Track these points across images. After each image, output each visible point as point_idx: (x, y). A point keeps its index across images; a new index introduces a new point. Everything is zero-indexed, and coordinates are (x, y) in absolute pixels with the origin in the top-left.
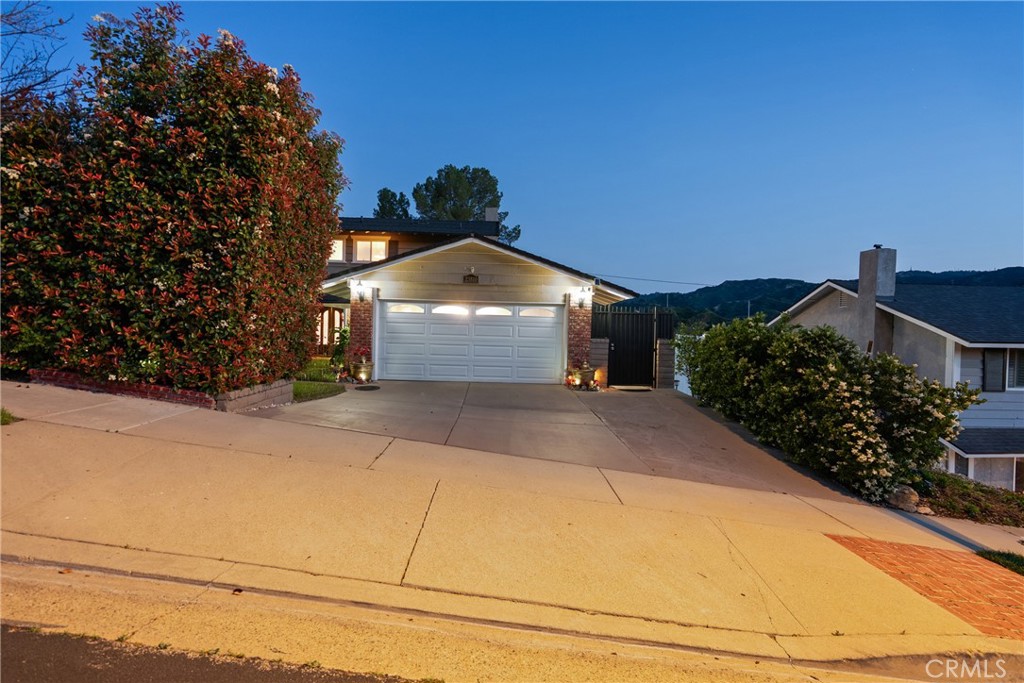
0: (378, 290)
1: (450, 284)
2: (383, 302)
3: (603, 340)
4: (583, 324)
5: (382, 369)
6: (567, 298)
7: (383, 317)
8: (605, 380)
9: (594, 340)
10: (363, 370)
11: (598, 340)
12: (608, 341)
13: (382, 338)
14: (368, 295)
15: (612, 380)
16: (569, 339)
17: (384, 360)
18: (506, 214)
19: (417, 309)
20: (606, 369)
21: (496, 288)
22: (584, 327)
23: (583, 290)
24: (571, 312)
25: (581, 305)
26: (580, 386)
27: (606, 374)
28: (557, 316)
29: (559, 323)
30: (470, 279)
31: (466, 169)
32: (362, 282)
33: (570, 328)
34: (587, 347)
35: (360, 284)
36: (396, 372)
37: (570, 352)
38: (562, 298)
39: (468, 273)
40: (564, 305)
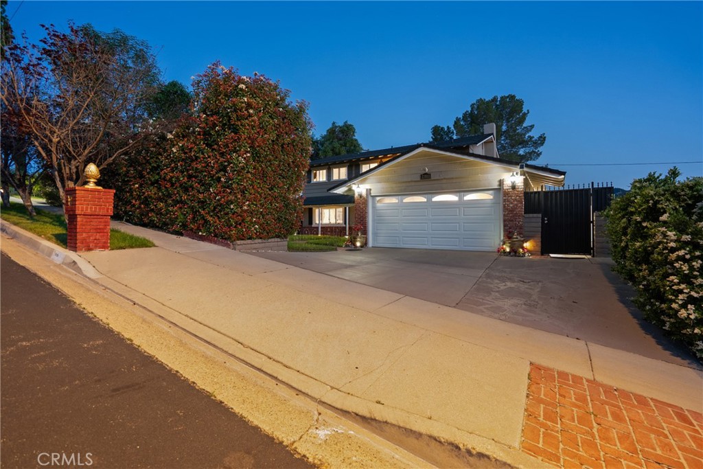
0: (370, 190)
1: (412, 181)
2: (374, 197)
3: (535, 215)
4: (516, 203)
5: (374, 240)
6: (501, 182)
7: (374, 207)
8: (539, 249)
9: (527, 215)
10: (358, 239)
11: (531, 215)
12: (540, 215)
13: (373, 221)
14: (364, 193)
15: (546, 249)
16: (504, 215)
17: (375, 234)
18: (532, 127)
19: (394, 200)
20: (539, 239)
21: (444, 181)
22: (517, 205)
23: (513, 175)
24: (506, 194)
25: (514, 187)
26: (510, 252)
27: (540, 244)
28: (494, 197)
29: (495, 202)
30: (425, 176)
31: (495, 99)
32: (360, 186)
33: (504, 206)
34: (521, 221)
35: (358, 187)
36: (383, 242)
37: (505, 226)
38: (497, 183)
39: (424, 172)
40: (500, 189)
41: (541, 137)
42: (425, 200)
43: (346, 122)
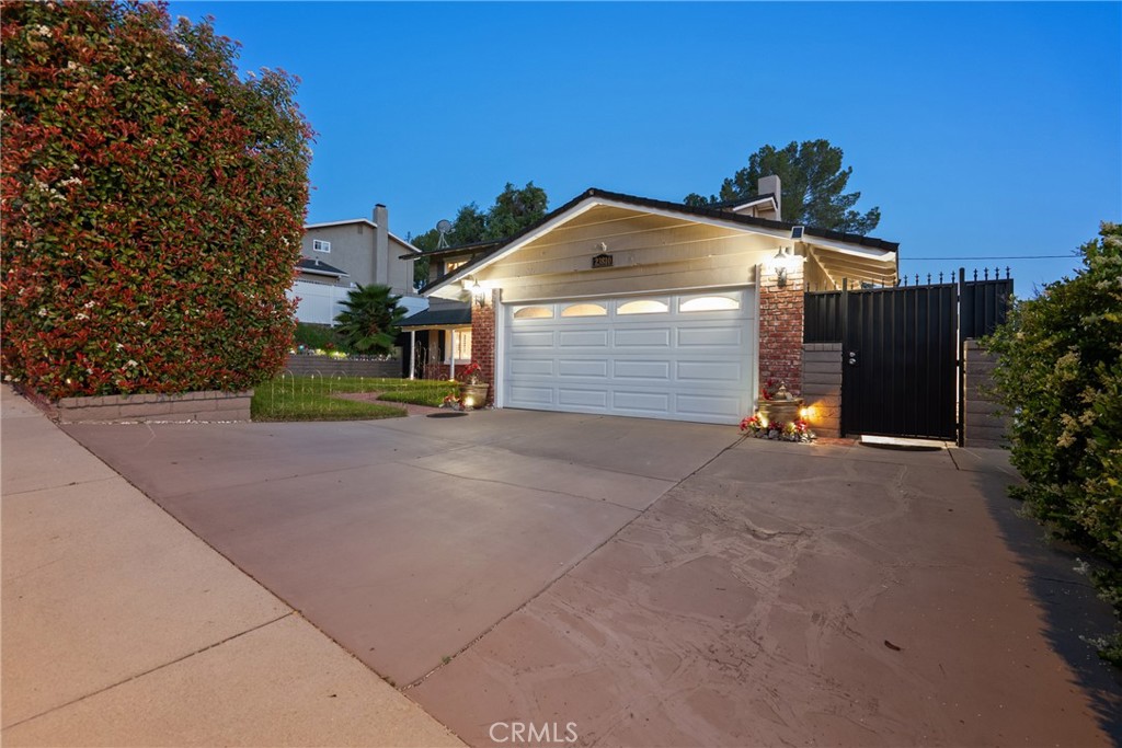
0: (501, 290)
1: (576, 272)
2: (508, 305)
3: (828, 346)
4: (786, 317)
5: (508, 393)
6: (755, 272)
7: (508, 327)
8: (835, 422)
9: (809, 346)
11: (819, 346)
12: (839, 346)
13: (507, 354)
14: (489, 300)
15: (852, 422)
16: (761, 345)
17: (509, 381)
18: (857, 195)
19: (546, 312)
20: (836, 401)
21: (641, 271)
22: (788, 322)
23: (780, 254)
24: (766, 297)
25: (782, 283)
26: (768, 430)
27: (837, 412)
28: (742, 306)
29: (742, 318)
30: (602, 261)
32: (479, 282)
33: (762, 325)
34: (796, 359)
35: (476, 284)
36: (524, 400)
37: (762, 369)
38: (749, 275)
39: (598, 252)
40: (754, 287)
41: (871, 213)
42: (603, 312)
43: (531, 184)
